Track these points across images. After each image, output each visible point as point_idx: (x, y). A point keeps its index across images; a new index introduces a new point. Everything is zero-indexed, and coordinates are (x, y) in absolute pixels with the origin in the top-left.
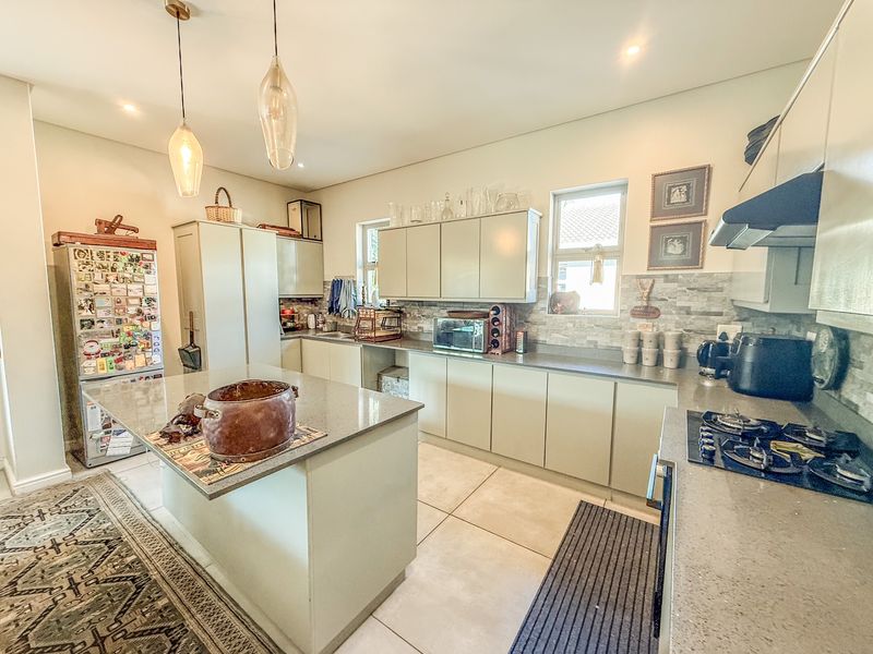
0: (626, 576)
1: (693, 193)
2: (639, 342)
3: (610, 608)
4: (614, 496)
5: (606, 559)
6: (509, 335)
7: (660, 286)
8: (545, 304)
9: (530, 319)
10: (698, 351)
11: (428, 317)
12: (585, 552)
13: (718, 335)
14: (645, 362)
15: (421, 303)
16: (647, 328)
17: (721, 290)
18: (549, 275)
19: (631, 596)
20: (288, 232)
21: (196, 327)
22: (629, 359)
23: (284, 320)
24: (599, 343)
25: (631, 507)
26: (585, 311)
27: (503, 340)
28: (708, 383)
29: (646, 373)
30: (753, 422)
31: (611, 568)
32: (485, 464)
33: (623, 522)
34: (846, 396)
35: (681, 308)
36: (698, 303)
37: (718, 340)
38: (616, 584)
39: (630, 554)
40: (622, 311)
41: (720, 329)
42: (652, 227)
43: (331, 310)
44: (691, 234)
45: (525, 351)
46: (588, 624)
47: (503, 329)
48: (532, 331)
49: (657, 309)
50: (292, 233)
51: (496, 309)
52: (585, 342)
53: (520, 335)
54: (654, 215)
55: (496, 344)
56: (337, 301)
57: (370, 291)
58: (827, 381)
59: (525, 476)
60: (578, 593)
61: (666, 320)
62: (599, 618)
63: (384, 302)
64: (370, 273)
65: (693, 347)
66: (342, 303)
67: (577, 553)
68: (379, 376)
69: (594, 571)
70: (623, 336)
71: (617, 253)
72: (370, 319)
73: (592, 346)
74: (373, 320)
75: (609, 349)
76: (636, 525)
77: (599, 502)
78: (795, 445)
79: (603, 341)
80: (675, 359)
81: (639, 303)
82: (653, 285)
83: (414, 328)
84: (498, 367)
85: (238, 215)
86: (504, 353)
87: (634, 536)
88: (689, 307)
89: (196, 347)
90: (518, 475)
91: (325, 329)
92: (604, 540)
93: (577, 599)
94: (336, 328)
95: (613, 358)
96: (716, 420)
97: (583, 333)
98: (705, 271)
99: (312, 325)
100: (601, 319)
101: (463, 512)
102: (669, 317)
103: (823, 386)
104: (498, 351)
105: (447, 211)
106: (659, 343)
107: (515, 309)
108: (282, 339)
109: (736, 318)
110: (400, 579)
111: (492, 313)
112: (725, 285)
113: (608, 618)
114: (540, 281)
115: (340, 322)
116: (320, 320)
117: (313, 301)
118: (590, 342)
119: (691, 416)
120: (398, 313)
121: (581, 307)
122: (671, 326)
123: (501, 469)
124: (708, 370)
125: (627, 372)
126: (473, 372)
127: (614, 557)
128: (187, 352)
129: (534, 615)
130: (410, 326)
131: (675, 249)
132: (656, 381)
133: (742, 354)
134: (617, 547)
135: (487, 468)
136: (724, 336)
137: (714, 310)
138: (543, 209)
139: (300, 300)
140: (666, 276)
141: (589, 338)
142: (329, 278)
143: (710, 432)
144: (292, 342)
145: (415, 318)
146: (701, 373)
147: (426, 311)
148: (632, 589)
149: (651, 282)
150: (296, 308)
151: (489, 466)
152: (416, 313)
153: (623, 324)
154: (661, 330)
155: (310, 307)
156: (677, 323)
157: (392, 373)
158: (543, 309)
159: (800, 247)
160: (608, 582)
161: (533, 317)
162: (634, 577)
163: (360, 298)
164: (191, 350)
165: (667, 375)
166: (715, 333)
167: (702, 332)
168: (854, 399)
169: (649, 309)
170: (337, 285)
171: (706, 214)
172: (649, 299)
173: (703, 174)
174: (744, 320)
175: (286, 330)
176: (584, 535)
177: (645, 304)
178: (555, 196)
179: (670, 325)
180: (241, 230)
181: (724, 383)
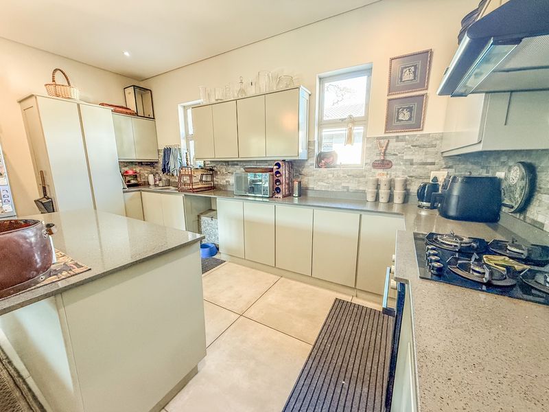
0: (365, 354)
1: (418, 73)
2: (378, 187)
3: (353, 382)
4: (358, 294)
5: (352, 340)
6: (288, 184)
7: (393, 144)
8: (313, 161)
9: (303, 172)
10: (418, 190)
11: (232, 173)
12: (337, 337)
13: (431, 178)
14: (381, 200)
15: (227, 163)
16: (383, 176)
17: (435, 146)
18: (316, 139)
19: (368, 370)
20: (124, 110)
21: (47, 183)
22: (370, 198)
23: (128, 178)
24: (350, 188)
25: (369, 301)
26: (341, 165)
27: (283, 187)
28: (424, 213)
29: (382, 208)
30: (466, 240)
31: (354, 349)
32: (271, 276)
33: (364, 312)
34: (531, 217)
35: (406, 161)
36: (418, 157)
37: (431, 182)
38: (357, 362)
39: (368, 337)
40: (366, 164)
41: (433, 174)
42: (389, 100)
43: (164, 171)
44: (416, 104)
45: (300, 196)
46: (336, 397)
47: (283, 179)
48: (305, 180)
49: (390, 162)
50: (128, 111)
51: (278, 165)
52: (340, 187)
53: (296, 184)
54: (390, 91)
55: (278, 190)
56: (168, 164)
57: (192, 156)
58: (516, 207)
59: (298, 283)
60: (330, 372)
61: (396, 170)
62: (345, 391)
63: (201, 163)
64: (192, 143)
65: (414, 188)
66: (171, 166)
67: (331, 339)
68: (199, 216)
69: (342, 353)
70: (366, 183)
71: (363, 121)
72: (188, 175)
73: (345, 190)
75: (357, 192)
76: (372, 314)
77: (347, 298)
78: (503, 257)
79: (353, 186)
80: (402, 197)
81: (378, 158)
82: (388, 144)
83: (223, 182)
84: (279, 207)
85: (76, 93)
86: (284, 197)
87: (371, 322)
88: (412, 160)
89: (48, 198)
90: (294, 282)
91: (161, 185)
92: (350, 327)
93: (328, 377)
94: (169, 183)
95: (359, 197)
96: (436, 239)
97: (340, 181)
98: (424, 132)
99: (151, 182)
100: (351, 170)
101: (250, 313)
102: (398, 167)
103: (513, 210)
104: (280, 196)
105: (242, 91)
106: (391, 186)
107: (292, 165)
108: (124, 192)
109: (444, 166)
110: (194, 372)
111: (275, 167)
112: (438, 142)
113: (351, 391)
114: (309, 144)
115: (172, 180)
116: (157, 178)
117: (151, 164)
118: (344, 187)
119: (416, 237)
120: (211, 171)
121: (338, 163)
122: (400, 174)
123: (283, 279)
124: (424, 203)
125: (369, 207)
126: (261, 211)
127: (357, 340)
128: (41, 202)
129: (296, 395)
130: (220, 180)
131: (404, 116)
132: (389, 212)
133: (451, 190)
134: (359, 332)
135: (273, 278)
136: (435, 179)
137: (429, 160)
138: (311, 88)
139: (141, 164)
140: (398, 137)
141: (343, 185)
142: (162, 147)
143: (434, 249)
144: (134, 194)
145: (223, 174)
146: (419, 206)
147: (231, 169)
148: (369, 364)
149: (387, 141)
150: (138, 169)
151: (274, 276)
152: (224, 170)
153: (367, 174)
154: (392, 177)
155: (149, 169)
156: (404, 171)
157: (207, 215)
158: (312, 165)
159: (512, 91)
160: (352, 360)
161: (305, 171)
162: (371, 354)
163: (184, 161)
164: (45, 201)
165: (396, 209)
166: (429, 177)
167: (420, 177)
168: (540, 219)
169: (385, 162)
170: (167, 152)
171: (427, 89)
172: (385, 154)
173: (426, 56)
174: (449, 167)
175: (129, 186)
176: (336, 325)
177: (382, 158)
178: (320, 79)
179: (398, 173)
180: (78, 105)
181: (436, 212)
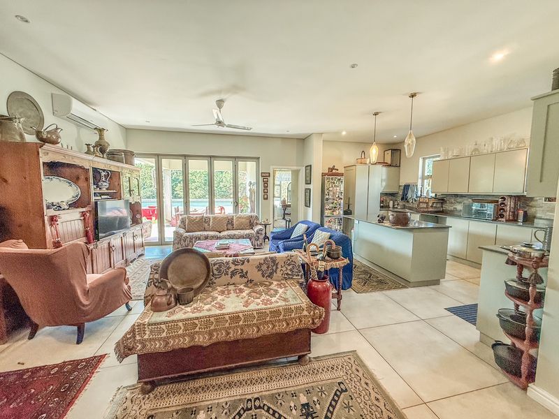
6: (513, 212)
9: (531, 205)
11: (460, 203)
15: (456, 195)
20: (384, 164)
21: (350, 203)
27: (507, 214)
43: (402, 199)
45: (524, 221)
47: (507, 208)
48: (532, 211)
50: (386, 164)
53: (521, 213)
55: (502, 216)
56: (406, 195)
57: (426, 190)
63: (433, 195)
64: (426, 181)
66: (409, 195)
74: (427, 203)
83: (451, 208)
84: (501, 226)
86: (506, 221)
91: (399, 208)
94: (404, 207)
99: (391, 205)
104: (503, 220)
105: (476, 150)
107: (519, 199)
111: (501, 200)
115: (407, 205)
116: (396, 203)
117: (393, 195)
120: (442, 200)
130: (448, 207)
139: (386, 194)
142: (402, 184)
145: (452, 203)
147: (459, 200)
152: (453, 201)
155: (391, 197)
158: (540, 199)
161: (533, 204)
163: (419, 193)
170: (407, 187)
180: (369, 166)
